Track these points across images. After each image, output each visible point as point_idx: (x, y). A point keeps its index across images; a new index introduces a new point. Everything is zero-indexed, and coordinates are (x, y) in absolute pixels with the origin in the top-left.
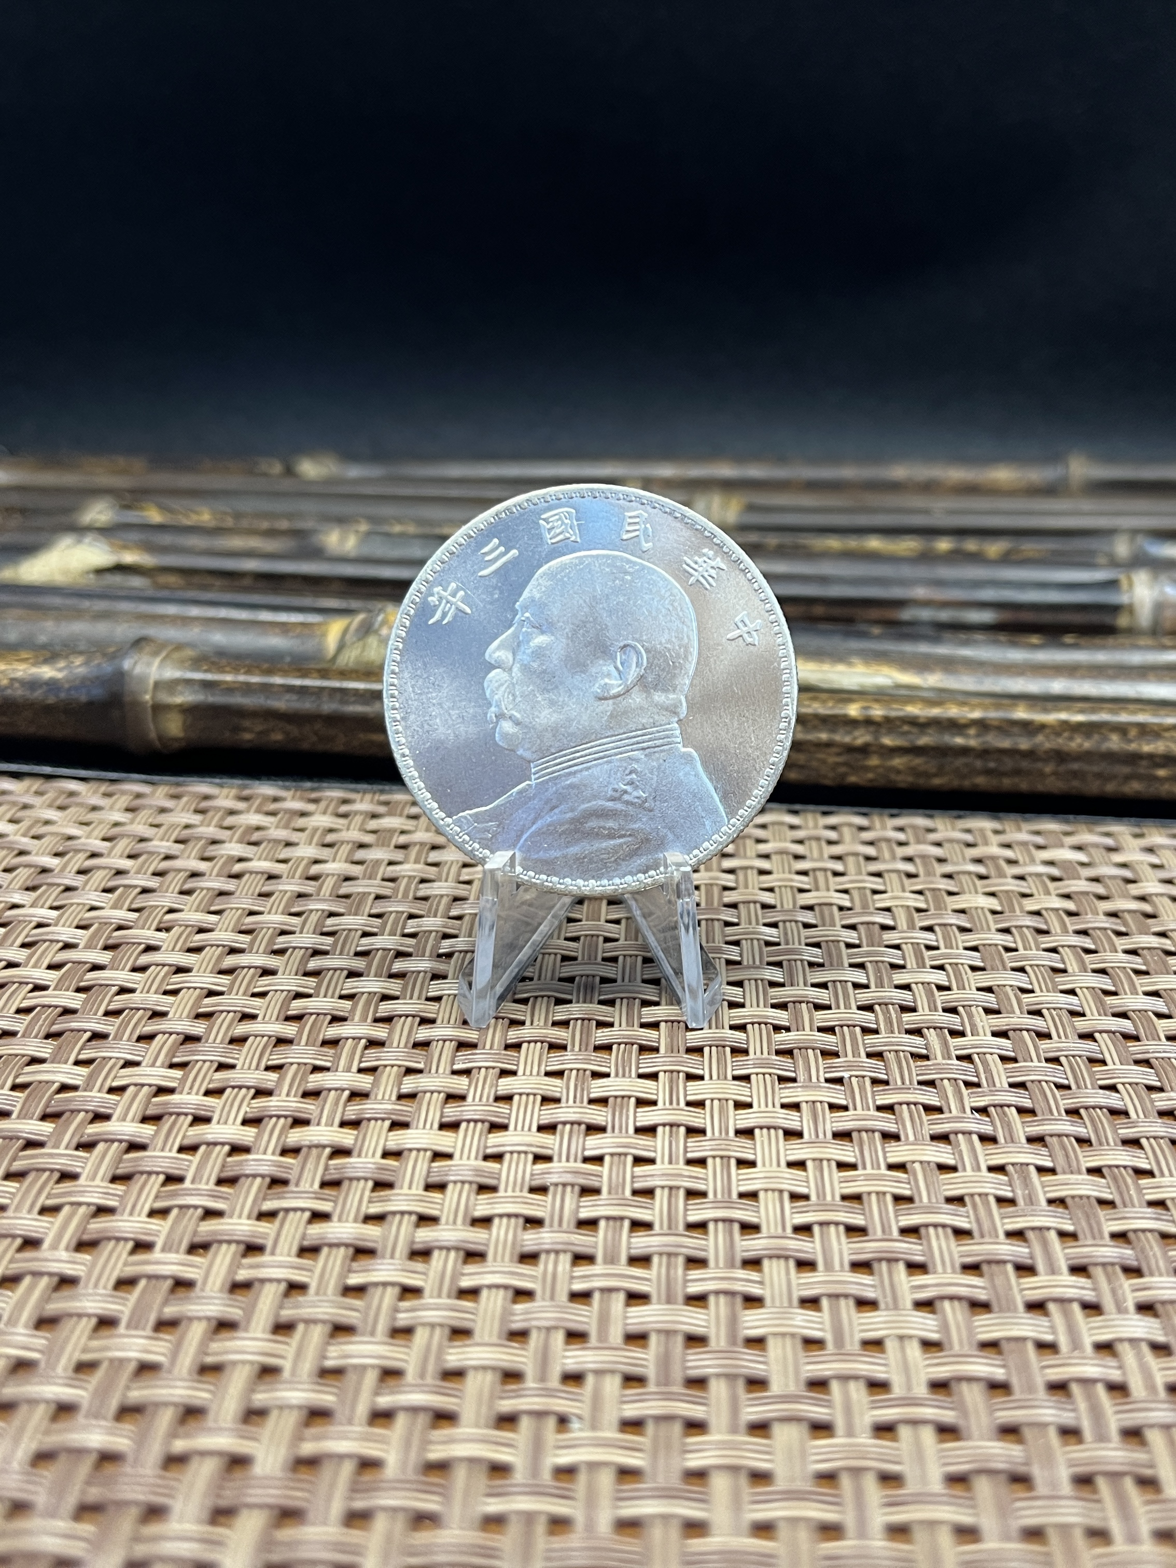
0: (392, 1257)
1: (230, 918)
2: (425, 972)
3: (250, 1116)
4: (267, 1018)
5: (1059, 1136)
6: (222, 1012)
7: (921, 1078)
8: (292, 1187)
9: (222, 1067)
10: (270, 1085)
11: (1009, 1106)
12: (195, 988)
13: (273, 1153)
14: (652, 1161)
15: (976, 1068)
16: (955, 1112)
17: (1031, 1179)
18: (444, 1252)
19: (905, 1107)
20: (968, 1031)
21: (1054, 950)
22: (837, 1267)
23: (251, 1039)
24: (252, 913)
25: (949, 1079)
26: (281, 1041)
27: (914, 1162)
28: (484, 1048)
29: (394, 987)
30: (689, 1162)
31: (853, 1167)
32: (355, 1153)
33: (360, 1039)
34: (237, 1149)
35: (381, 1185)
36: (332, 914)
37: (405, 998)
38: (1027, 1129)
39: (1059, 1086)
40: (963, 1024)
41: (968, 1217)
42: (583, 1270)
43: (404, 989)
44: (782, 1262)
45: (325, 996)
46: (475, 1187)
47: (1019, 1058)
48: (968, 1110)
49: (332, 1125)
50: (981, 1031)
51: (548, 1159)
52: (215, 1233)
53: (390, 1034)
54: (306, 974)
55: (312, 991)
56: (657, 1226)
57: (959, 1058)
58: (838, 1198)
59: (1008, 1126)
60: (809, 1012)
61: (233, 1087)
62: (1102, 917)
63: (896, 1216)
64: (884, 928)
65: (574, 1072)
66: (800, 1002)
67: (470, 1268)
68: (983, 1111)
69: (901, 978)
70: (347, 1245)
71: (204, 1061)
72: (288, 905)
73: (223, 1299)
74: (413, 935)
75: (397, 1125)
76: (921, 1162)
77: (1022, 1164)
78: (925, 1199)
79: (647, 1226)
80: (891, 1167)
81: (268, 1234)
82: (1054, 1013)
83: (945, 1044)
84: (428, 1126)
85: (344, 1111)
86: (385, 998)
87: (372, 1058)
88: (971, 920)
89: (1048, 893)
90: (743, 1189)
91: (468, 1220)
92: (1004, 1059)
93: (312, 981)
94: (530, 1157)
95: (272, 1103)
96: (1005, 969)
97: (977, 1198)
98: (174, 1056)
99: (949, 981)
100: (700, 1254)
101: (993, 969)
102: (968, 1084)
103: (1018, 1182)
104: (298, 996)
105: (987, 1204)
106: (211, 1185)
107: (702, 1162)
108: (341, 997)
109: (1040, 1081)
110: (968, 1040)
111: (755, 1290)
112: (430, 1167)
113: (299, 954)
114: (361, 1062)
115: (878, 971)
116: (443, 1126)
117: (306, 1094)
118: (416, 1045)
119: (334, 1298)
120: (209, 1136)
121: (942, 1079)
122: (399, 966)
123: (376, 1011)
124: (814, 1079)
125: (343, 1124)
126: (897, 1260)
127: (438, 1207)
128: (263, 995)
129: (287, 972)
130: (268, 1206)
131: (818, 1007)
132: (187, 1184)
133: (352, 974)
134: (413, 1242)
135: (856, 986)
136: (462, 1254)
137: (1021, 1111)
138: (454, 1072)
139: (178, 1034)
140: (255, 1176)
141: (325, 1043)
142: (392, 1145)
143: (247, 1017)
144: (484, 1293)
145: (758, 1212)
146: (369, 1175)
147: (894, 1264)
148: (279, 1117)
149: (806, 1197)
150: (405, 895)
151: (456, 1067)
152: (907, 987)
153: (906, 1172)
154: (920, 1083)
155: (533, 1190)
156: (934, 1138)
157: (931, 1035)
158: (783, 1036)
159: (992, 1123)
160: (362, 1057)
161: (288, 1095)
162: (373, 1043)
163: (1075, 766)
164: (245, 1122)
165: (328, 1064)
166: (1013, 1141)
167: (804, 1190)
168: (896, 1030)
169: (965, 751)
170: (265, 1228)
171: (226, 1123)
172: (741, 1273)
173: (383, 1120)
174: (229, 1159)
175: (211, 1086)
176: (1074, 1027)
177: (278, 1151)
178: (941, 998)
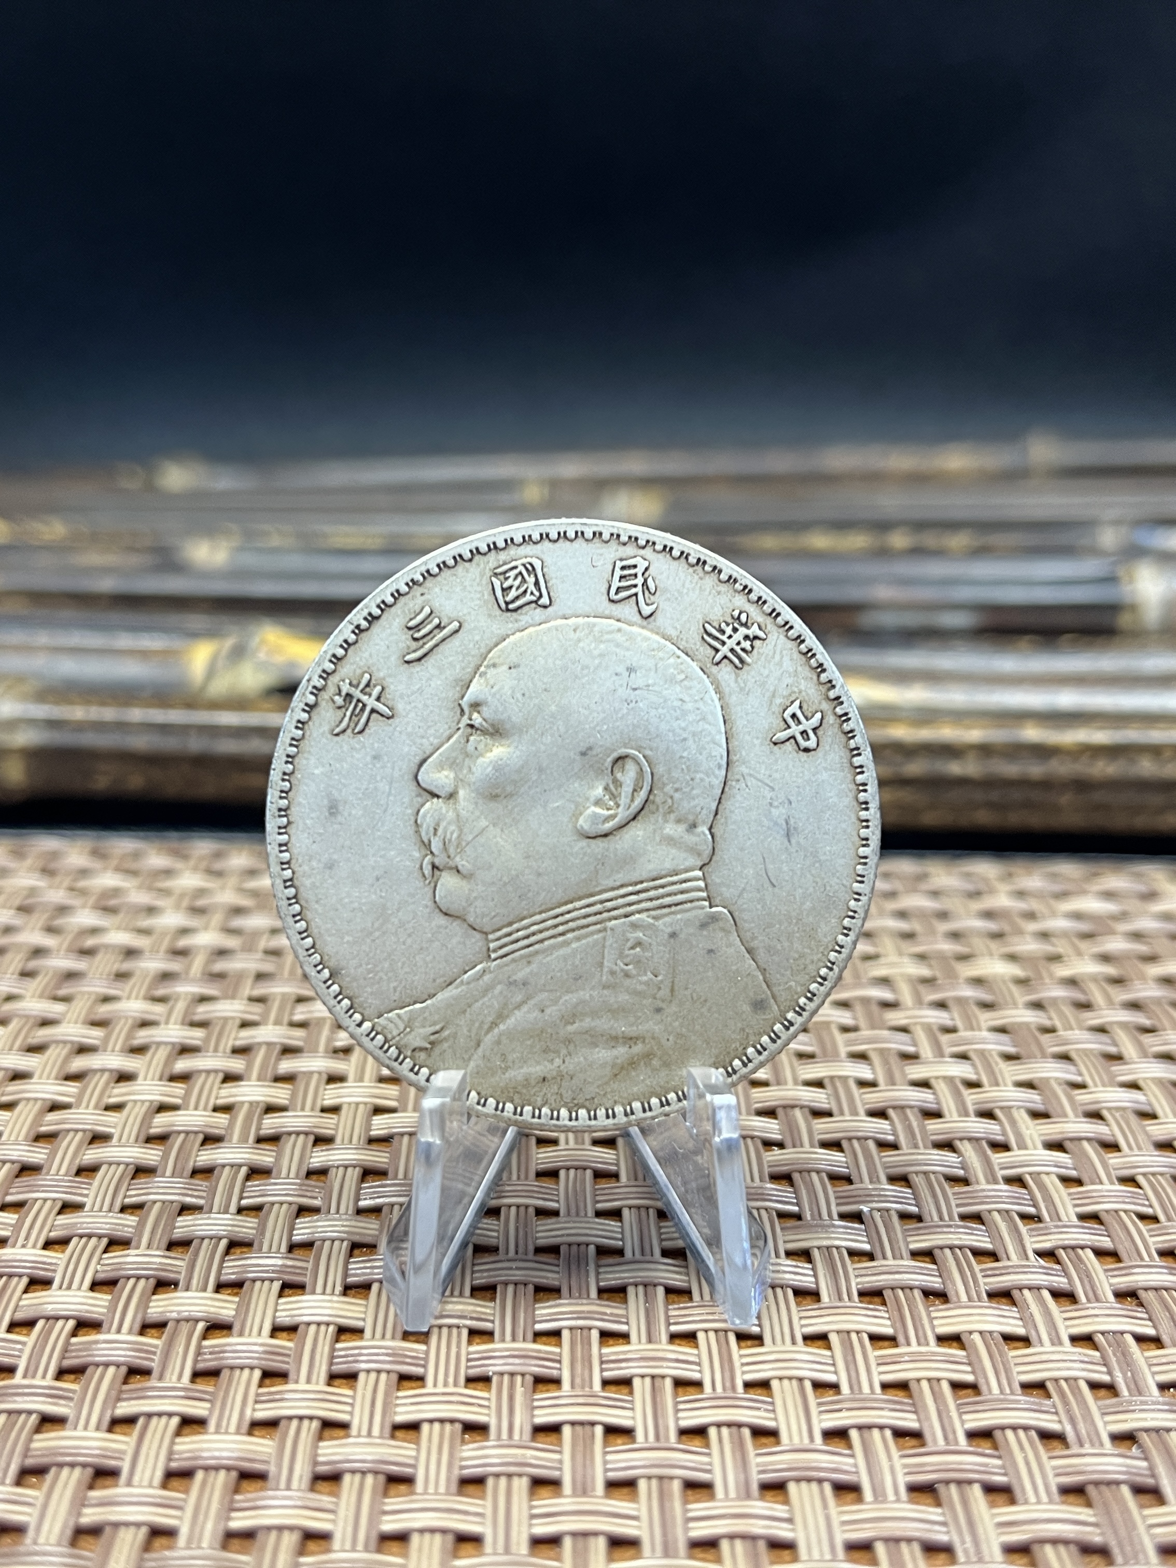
0: (288, 1488)
1: (80, 1007)
2: (320, 1073)
3: (101, 1276)
4: (124, 1140)
5: (1156, 1289)
6: (68, 1131)
7: (962, 1210)
8: (153, 1382)
9: (67, 1207)
10: (127, 1232)
11: (1082, 1248)
12: (36, 1100)
13: (130, 1332)
14: (624, 1337)
15: (1030, 1193)
16: (1015, 1259)
17: (1131, 1355)
18: (358, 1477)
19: (947, 1251)
20: (1013, 1144)
21: (1101, 1030)
22: (891, 1497)
23: (104, 1168)
24: (106, 999)
25: (999, 1211)
26: (141, 1171)
27: (971, 1333)
28: (396, 1178)
29: (280, 1094)
30: (674, 1337)
31: (892, 1340)
32: (236, 1329)
33: (240, 1166)
34: (84, 1325)
35: (270, 1375)
36: (203, 999)
37: (295, 1110)
38: (1114, 1281)
39: (1143, 1217)
40: (1004, 1133)
41: (1056, 1413)
42: (546, 1503)
43: (294, 1095)
44: (814, 1486)
45: (196, 1108)
46: (394, 1377)
47: (1085, 1178)
48: (1031, 1254)
49: (204, 1289)
50: (1029, 1143)
51: (487, 1335)
52: (54, 1452)
53: (278, 1158)
54: (173, 1078)
55: (178, 1101)
56: (640, 1435)
57: (1009, 1180)
58: (878, 1389)
59: (1086, 1276)
60: (806, 1121)
61: (81, 1237)
62: (1152, 984)
63: (960, 1414)
64: (887, 1005)
65: (513, 1209)
66: (793, 1107)
67: (392, 1503)
68: (1049, 1255)
69: (917, 1072)
70: (228, 1469)
71: (45, 1200)
72: (150, 988)
73: (62, 1555)
74: (302, 1025)
75: (290, 1287)
76: (981, 1333)
77: (1114, 1333)
78: (996, 1390)
79: (626, 1432)
80: (942, 1339)
81: (124, 1452)
82: (1117, 1115)
83: (987, 1162)
84: (329, 1290)
85: (221, 1267)
86: (270, 1109)
87: (256, 1193)
88: (991, 990)
89: (1079, 954)
90: (749, 1377)
91: (388, 1430)
92: (1066, 1180)
93: (178, 1089)
94: (465, 1332)
95: (130, 1258)
96: (1044, 1056)
97: (1063, 1383)
98: (7, 1194)
99: (977, 1073)
100: (703, 1477)
101: (1029, 1057)
102: (1024, 1217)
103: (1114, 1359)
104: (162, 1108)
105: (1076, 1391)
106: (49, 1381)
107: (690, 1337)
108: (215, 1109)
109: (1116, 1211)
110: (1016, 1155)
111: (783, 1532)
112: (333, 1349)
113: (162, 1054)
114: (241, 1198)
115: (886, 1062)
116: (348, 1289)
117: (172, 1245)
118: (310, 1173)
119: (209, 1552)
120: (50, 1307)
121: (990, 1211)
122: (286, 1066)
123: (259, 1128)
124: (825, 1215)
125: (220, 1287)
126: (970, 1482)
127: (348, 1408)
128: (117, 1107)
129: (150, 1076)
130: (124, 1409)
131: (818, 1113)
132: (18, 1379)
133: (230, 1078)
134: (316, 1463)
135: (862, 1084)
136: (382, 1479)
137: (1100, 1253)
138: (360, 1212)
139: (13, 1162)
140: (107, 1365)
141: (195, 1172)
142: (284, 1318)
143: (98, 1138)
144: (415, 1539)
145: (774, 1411)
146: (255, 1362)
147: (966, 1487)
148: (138, 1278)
149: (834, 1387)
150: (292, 973)
151: (362, 1204)
152: (924, 1084)
153: (963, 1347)
154: (963, 1217)
155: (471, 1381)
156: (992, 1295)
157: (966, 1148)
158: (776, 1154)
159: (1067, 1274)
160: (242, 1191)
161: (149, 1247)
162: (256, 1172)
163: (1098, 796)
164: (96, 1285)
165: (201, 1202)
166: (1098, 1300)
167: (831, 1378)
168: (921, 1144)
169: (962, 782)
170: (122, 1442)
171: (69, 1287)
172: (760, 1506)
173: (272, 1280)
174: (74, 1340)
175: (52, 1234)
176: (1146, 1133)
177: (137, 1326)
178: (971, 1098)
